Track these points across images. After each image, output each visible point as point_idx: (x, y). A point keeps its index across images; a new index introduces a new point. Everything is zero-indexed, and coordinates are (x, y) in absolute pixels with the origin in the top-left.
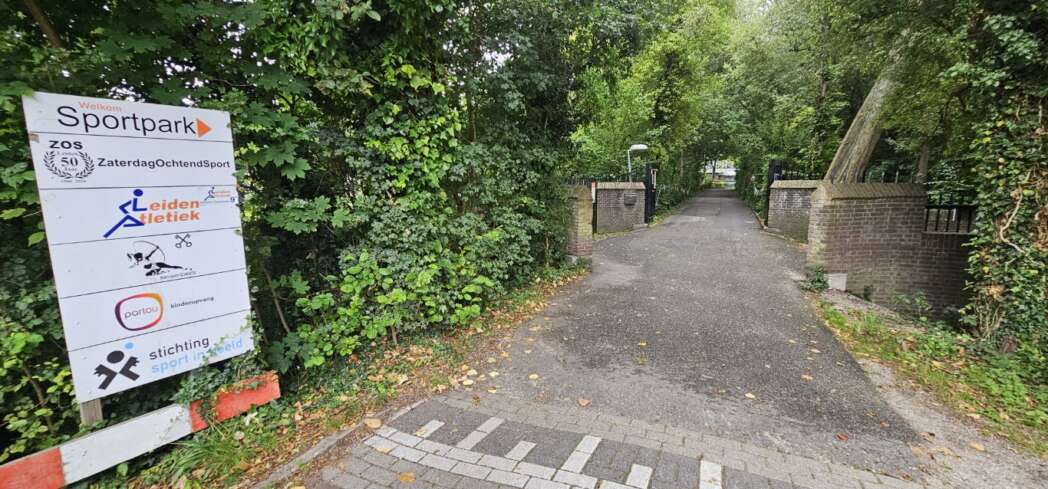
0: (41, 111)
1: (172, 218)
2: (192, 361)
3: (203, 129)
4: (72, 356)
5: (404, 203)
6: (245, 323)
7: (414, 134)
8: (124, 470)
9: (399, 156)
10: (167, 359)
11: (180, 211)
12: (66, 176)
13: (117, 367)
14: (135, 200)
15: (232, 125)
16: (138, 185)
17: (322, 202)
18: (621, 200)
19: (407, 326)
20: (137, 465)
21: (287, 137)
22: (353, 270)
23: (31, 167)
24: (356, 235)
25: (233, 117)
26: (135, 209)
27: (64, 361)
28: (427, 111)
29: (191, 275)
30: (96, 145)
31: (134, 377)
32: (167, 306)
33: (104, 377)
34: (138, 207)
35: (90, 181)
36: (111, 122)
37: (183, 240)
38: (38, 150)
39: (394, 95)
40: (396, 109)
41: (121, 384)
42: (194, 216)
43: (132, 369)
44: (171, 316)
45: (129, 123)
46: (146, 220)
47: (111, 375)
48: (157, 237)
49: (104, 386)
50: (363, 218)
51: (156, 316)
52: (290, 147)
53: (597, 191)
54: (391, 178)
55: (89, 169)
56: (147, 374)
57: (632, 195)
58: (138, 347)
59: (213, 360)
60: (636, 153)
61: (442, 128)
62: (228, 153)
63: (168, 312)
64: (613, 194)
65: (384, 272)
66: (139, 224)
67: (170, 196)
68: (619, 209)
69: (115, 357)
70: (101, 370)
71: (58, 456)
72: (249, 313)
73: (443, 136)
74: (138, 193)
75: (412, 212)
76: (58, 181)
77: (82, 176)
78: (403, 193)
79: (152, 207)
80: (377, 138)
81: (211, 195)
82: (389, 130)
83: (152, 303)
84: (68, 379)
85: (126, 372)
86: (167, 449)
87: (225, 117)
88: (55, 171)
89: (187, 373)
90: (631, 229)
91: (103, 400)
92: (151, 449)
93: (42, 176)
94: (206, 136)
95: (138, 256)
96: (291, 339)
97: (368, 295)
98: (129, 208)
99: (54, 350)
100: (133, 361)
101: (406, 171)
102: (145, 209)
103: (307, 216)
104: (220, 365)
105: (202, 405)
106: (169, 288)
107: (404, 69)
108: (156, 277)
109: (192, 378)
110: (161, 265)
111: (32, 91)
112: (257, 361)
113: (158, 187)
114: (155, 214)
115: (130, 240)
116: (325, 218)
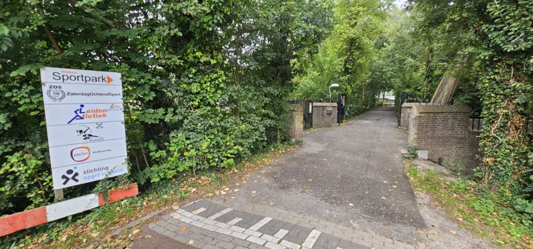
0: (47, 75)
1: (95, 116)
2: (101, 176)
3: (110, 80)
4: (53, 171)
5: (198, 112)
6: (124, 161)
7: (202, 81)
8: (70, 218)
9: (195, 91)
10: (90, 174)
11: (99, 114)
12: (55, 99)
13: (70, 176)
14: (81, 109)
15: (122, 78)
16: (82, 103)
17: (161, 111)
18: (325, 111)
19: (199, 167)
20: (76, 217)
21: (145, 83)
22: (175, 140)
23: (42, 96)
24: (177, 126)
25: (122, 76)
26: (81, 112)
27: (50, 173)
28: (209, 71)
29: (102, 139)
30: (67, 87)
31: (77, 181)
32: (91, 152)
33: (65, 180)
34: (82, 111)
35: (64, 101)
36: (73, 78)
37: (99, 126)
38: (45, 89)
39: (193, 65)
40: (194, 71)
41: (71, 183)
42: (104, 116)
43: (76, 178)
44: (93, 157)
45: (80, 78)
46: (85, 117)
47: (68, 179)
48: (88, 123)
49: (65, 183)
50: (181, 118)
51: (87, 156)
52: (147, 87)
53: (312, 107)
54: (193, 101)
55: (64, 96)
56: (82, 180)
57: (330, 109)
58: (79, 169)
59: (110, 176)
60: (334, 88)
61: (216, 78)
62: (120, 90)
63: (92, 155)
64: (321, 108)
65: (188, 142)
66: (82, 118)
67: (95, 107)
68: (324, 116)
69: (70, 172)
70: (64, 177)
71: (45, 210)
72: (126, 157)
73: (217, 82)
74: (82, 106)
75: (202, 116)
76: (51, 101)
77: (61, 99)
78: (198, 107)
79: (87, 112)
80: (185, 83)
81: (112, 107)
82: (191, 80)
83: (86, 151)
84: (51, 180)
85: (73, 178)
86: (88, 212)
87: (119, 75)
88: (51, 97)
89: (99, 181)
90: (330, 126)
91: (63, 189)
92: (81, 211)
93: (46, 99)
94: (111, 83)
95: (81, 131)
96: (147, 170)
97: (181, 152)
98: (78, 112)
99: (46, 168)
100: (77, 174)
101: (199, 97)
102: (84, 113)
103: (154, 116)
104: (113, 179)
105: (104, 194)
106: (92, 145)
107: (197, 54)
108: (88, 140)
109: (100, 183)
110: (90, 135)
111: (43, 67)
112: (129, 177)
113: (90, 104)
114: (88, 114)
115: (78, 124)
116: (162, 118)
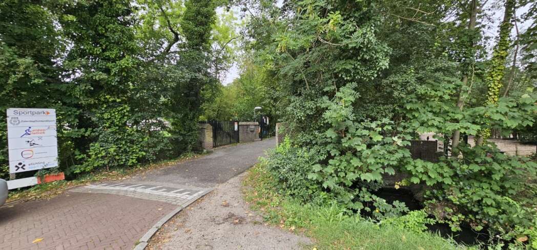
0: (10, 112)
1: (38, 133)
2: (39, 167)
3: (48, 113)
4: (10, 163)
6: (55, 159)
8: (19, 189)
10: (33, 166)
11: (40, 132)
12: (14, 124)
15: (56, 112)
17: (83, 130)
18: (249, 129)
20: (23, 189)
21: (72, 114)
23: (6, 122)
26: (29, 131)
27: (8, 165)
28: (116, 106)
29: (41, 146)
30: (20, 118)
31: (24, 169)
32: (34, 153)
33: (17, 168)
35: (19, 125)
37: (40, 138)
38: (8, 119)
39: (104, 102)
40: (105, 106)
41: (20, 170)
42: (43, 133)
43: (24, 167)
44: (35, 156)
45: (29, 113)
46: (31, 134)
47: (19, 168)
49: (17, 170)
51: (31, 155)
52: (73, 116)
53: (238, 126)
54: (106, 123)
55: (19, 123)
56: (27, 169)
57: (253, 127)
58: (26, 162)
59: (45, 168)
61: (122, 110)
62: (55, 118)
63: (34, 154)
64: (245, 127)
66: (29, 134)
67: (37, 128)
68: (247, 133)
70: (16, 166)
72: (57, 157)
73: (123, 112)
74: (30, 128)
75: (112, 132)
76: (12, 125)
77: (17, 124)
78: (109, 127)
79: (33, 131)
80: (99, 113)
81: (49, 128)
82: (104, 111)
83: (31, 152)
84: (8, 168)
85: (22, 167)
86: (30, 187)
87: (55, 110)
88: (11, 123)
89: (38, 170)
90: (253, 141)
91: (16, 174)
92: (26, 186)
93: (9, 124)
94: (49, 115)
95: (28, 142)
96: (72, 167)
98: (27, 131)
99: (6, 162)
100: (24, 165)
101: (110, 121)
102: (31, 131)
103: (78, 133)
104: (48, 169)
105: (41, 177)
106: (35, 149)
107: (107, 97)
108: (32, 146)
109: (39, 172)
110: (34, 144)
111: (9, 108)
112: (59, 169)
113: (35, 127)
116: (83, 134)
